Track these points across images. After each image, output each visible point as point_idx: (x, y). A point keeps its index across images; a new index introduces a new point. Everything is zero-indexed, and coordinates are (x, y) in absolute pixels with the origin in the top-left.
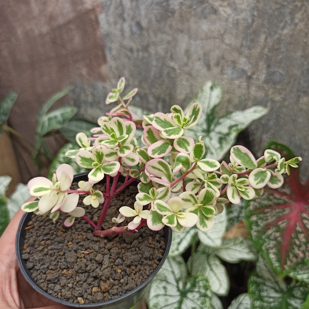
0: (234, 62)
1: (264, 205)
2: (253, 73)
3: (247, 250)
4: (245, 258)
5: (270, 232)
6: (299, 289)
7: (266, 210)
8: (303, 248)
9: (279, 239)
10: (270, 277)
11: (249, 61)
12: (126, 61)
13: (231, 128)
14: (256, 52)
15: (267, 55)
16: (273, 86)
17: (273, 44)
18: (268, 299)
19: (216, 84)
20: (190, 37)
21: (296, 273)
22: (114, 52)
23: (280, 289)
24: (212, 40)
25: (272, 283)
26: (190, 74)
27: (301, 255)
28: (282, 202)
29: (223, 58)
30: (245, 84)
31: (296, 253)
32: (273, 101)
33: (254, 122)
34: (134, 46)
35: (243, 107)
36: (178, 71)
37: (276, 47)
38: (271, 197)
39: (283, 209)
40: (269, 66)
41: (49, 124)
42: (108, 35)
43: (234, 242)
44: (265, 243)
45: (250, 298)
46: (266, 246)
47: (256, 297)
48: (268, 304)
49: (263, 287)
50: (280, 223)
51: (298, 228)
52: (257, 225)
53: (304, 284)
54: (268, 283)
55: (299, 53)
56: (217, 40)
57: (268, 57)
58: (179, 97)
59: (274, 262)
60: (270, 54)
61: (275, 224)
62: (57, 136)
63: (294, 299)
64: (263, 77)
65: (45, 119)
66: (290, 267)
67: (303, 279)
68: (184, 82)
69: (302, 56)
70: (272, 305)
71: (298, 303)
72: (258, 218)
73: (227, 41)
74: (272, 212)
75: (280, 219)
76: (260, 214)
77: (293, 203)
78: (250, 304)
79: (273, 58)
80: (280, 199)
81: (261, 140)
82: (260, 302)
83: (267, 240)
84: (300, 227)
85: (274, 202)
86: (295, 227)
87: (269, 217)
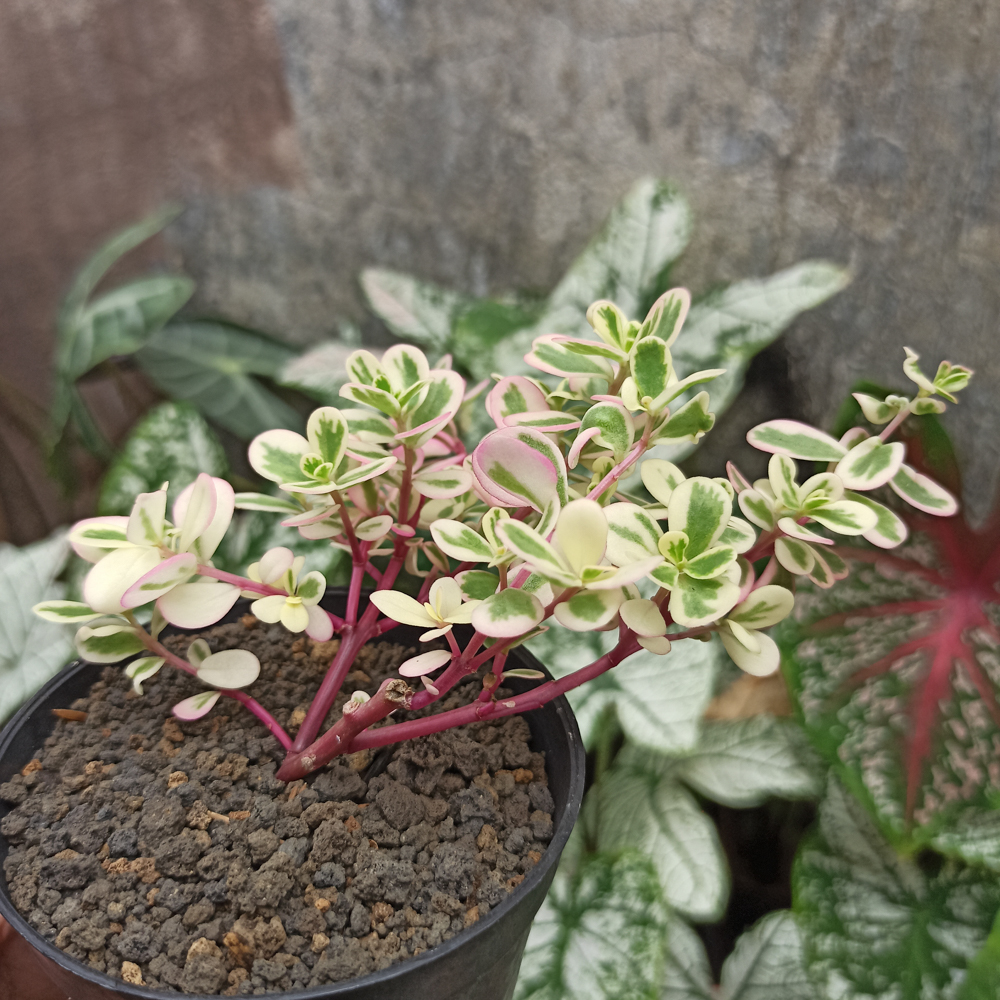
0: (731, 112)
1: (841, 605)
2: (799, 149)
3: (786, 762)
4: (778, 790)
5: (863, 697)
6: (969, 892)
7: (850, 622)
8: (980, 749)
9: (897, 719)
10: (868, 852)
11: (781, 107)
12: (359, 113)
13: (723, 338)
14: (806, 73)
15: (843, 85)
16: (867, 190)
17: (864, 48)
18: (863, 927)
19: (670, 189)
20: (578, 28)
21: (958, 837)
22: (317, 84)
23: (903, 892)
24: (655, 36)
25: (875, 872)
26: (579, 155)
27: (974, 775)
28: (901, 591)
29: (692, 96)
30: (770, 185)
31: (954, 768)
32: (868, 243)
33: (802, 318)
34: (387, 62)
35: (764, 265)
36: (541, 146)
37: (874, 58)
38: (867, 577)
39: (908, 615)
40: (851, 124)
41: (98, 339)
42: (293, 26)
43: (743, 733)
44: (848, 735)
45: (801, 925)
46: (851, 746)
47: (821, 920)
48: (861, 945)
49: (844, 885)
50: (898, 665)
51: (962, 683)
52: (820, 673)
53: (983, 873)
54: (862, 874)
55: (956, 76)
56: (672, 37)
57: (848, 93)
58: (543, 237)
59: (880, 802)
60: (853, 83)
61: (881, 670)
62: (128, 378)
63: (951, 927)
64: (831, 160)
65: (82, 320)
66: (935, 815)
67: (982, 855)
68: (562, 185)
69: (965, 86)
70: (877, 946)
71: (965, 938)
73: (706, 40)
74: (869, 629)
75: (898, 651)
76: (830, 635)
77: (942, 596)
78: (800, 948)
79: (864, 94)
80: (898, 583)
81: (830, 379)
82: (833, 940)
83: (856, 726)
84: (967, 676)
85: (875, 593)
86: (950, 678)
87: (862, 646)
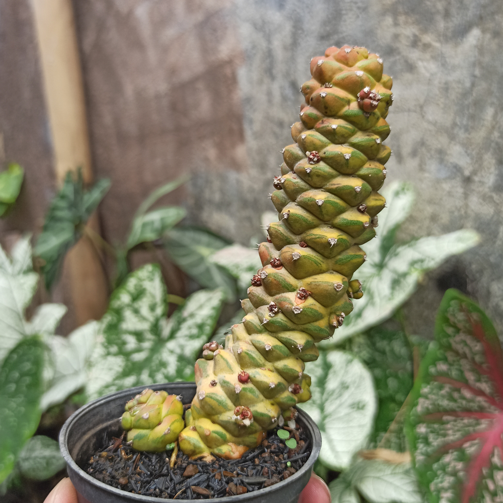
0: (441, 153)
1: (441, 408)
5: (447, 459)
7: (445, 418)
8: (500, 498)
9: (461, 474)
28: (474, 406)
38: (456, 395)
39: (477, 419)
43: (394, 469)
44: (436, 478)
46: (436, 484)
50: (466, 445)
51: (496, 460)
52: (426, 442)
61: (457, 447)
72: (429, 430)
74: (455, 423)
75: (468, 437)
76: (434, 423)
77: (496, 412)
83: (441, 474)
84: (499, 457)
85: (460, 405)
86: (490, 456)
87: (450, 432)
